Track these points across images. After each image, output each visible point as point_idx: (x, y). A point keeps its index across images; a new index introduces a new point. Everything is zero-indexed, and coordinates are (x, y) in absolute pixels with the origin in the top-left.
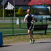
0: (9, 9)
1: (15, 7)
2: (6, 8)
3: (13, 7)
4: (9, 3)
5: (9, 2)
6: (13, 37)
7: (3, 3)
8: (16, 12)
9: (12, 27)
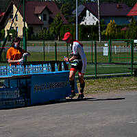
0: (88, 24)
1: (100, 20)
2: (82, 23)
3: (97, 20)
4: (87, 12)
5: (89, 10)
6: (96, 82)
7: (76, 13)
8: (101, 30)
9: (94, 61)
